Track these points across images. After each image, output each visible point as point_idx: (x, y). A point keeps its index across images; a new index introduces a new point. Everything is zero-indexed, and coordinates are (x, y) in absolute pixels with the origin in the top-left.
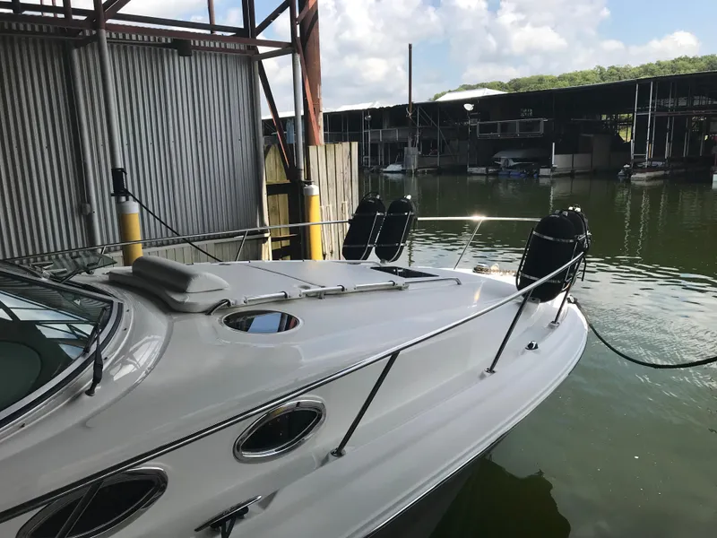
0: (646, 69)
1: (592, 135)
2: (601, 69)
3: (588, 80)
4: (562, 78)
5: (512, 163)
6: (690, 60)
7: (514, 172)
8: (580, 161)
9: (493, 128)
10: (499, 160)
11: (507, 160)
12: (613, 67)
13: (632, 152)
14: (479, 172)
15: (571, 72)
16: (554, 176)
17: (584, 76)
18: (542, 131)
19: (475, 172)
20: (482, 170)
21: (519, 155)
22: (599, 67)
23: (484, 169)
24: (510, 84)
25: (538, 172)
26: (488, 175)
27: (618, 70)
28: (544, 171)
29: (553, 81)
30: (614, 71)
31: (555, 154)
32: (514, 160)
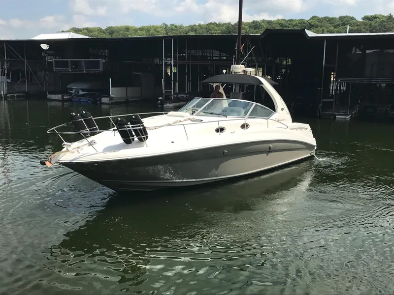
0: (192, 28)
1: (141, 74)
2: (166, 25)
3: (158, 32)
4: (141, 29)
5: (81, 93)
6: (217, 25)
7: (83, 99)
8: (133, 92)
9: (65, 64)
10: (72, 89)
11: (77, 90)
12: (173, 25)
13: (163, 88)
14: (56, 98)
15: (147, 25)
16: (112, 104)
17: (155, 28)
18: (101, 69)
19: (54, 98)
20: (59, 97)
21: (85, 86)
22: (165, 24)
23: (60, 96)
24: (106, 30)
25: (101, 100)
26: (63, 101)
27: (176, 27)
28: (105, 100)
29: (136, 30)
30: (174, 28)
31: (112, 87)
32: (83, 90)
